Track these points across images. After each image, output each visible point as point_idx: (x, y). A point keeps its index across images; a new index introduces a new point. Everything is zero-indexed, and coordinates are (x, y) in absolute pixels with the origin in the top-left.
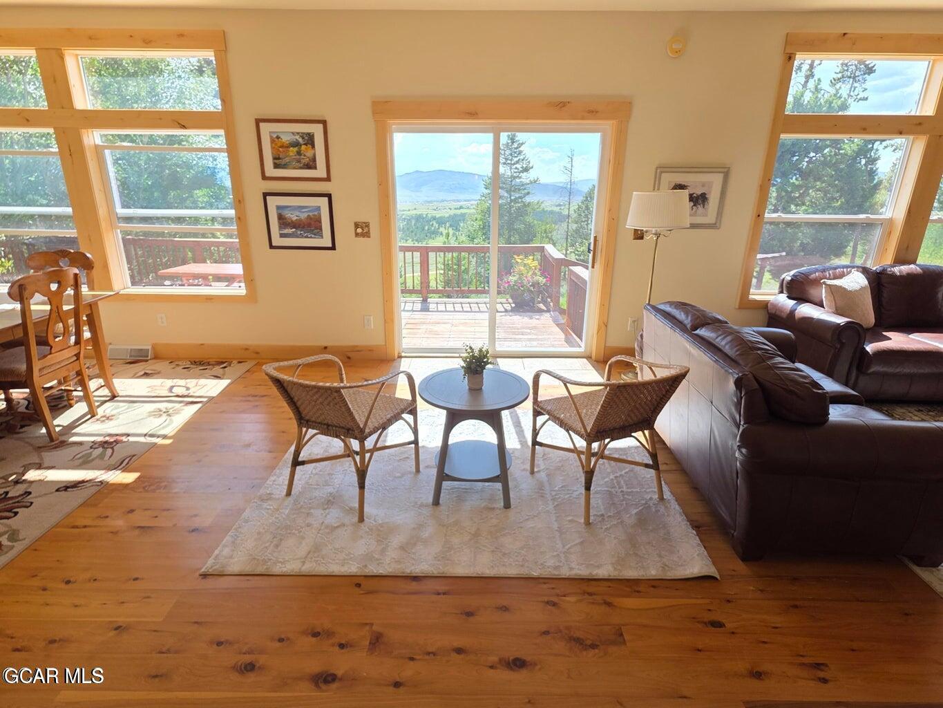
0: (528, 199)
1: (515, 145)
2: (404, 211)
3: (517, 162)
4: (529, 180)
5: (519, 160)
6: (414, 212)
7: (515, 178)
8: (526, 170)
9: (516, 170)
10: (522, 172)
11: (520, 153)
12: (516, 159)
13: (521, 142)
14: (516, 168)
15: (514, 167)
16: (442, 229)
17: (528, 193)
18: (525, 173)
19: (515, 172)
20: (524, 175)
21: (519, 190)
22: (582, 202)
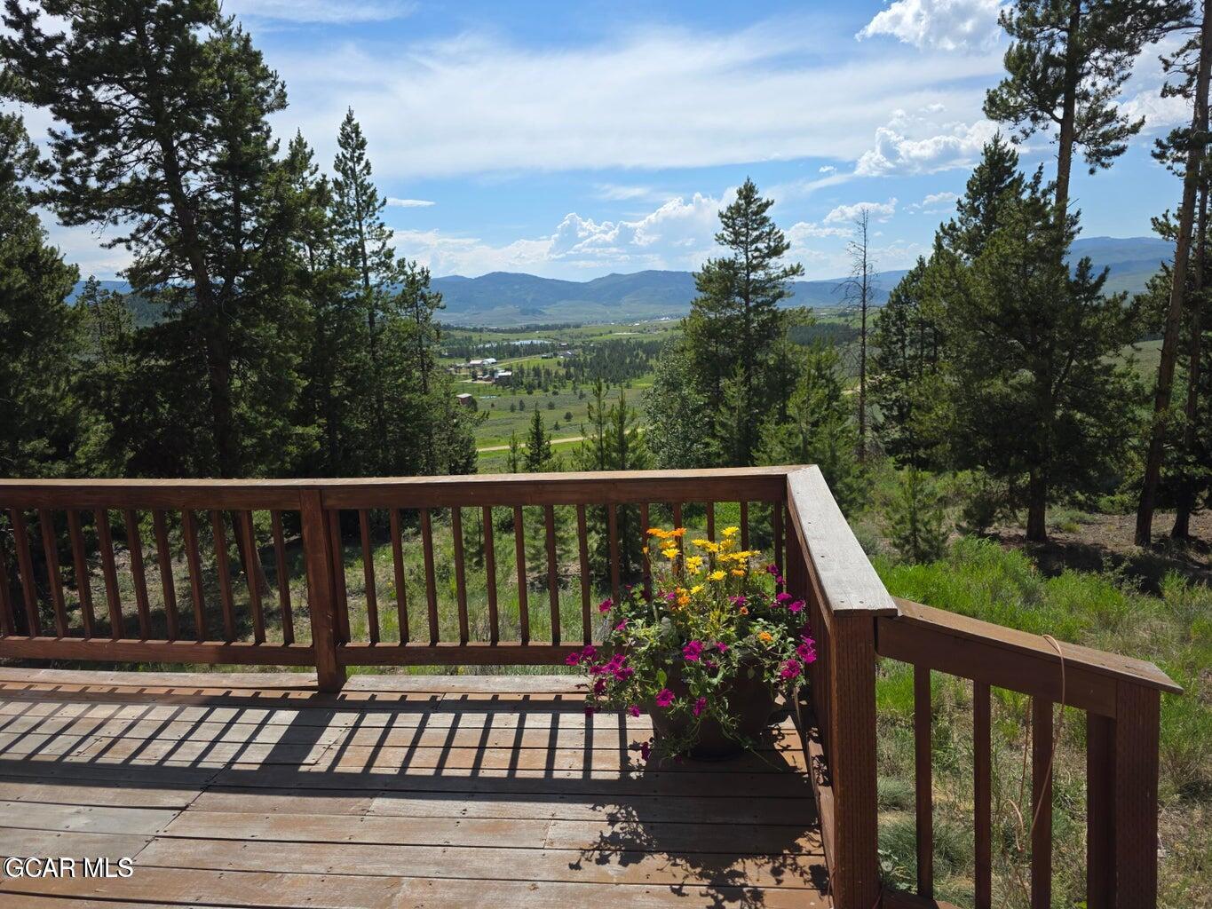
0: (781, 305)
1: (754, 207)
2: (592, 335)
3: (758, 239)
4: (782, 269)
5: (761, 235)
6: (609, 337)
7: (755, 268)
8: (776, 251)
9: (756, 254)
10: (769, 255)
11: (765, 220)
12: (756, 233)
13: (764, 201)
14: (757, 249)
15: (753, 247)
16: (652, 362)
17: (781, 295)
18: (774, 259)
19: (755, 258)
20: (773, 261)
21: (764, 289)
22: (889, 306)
